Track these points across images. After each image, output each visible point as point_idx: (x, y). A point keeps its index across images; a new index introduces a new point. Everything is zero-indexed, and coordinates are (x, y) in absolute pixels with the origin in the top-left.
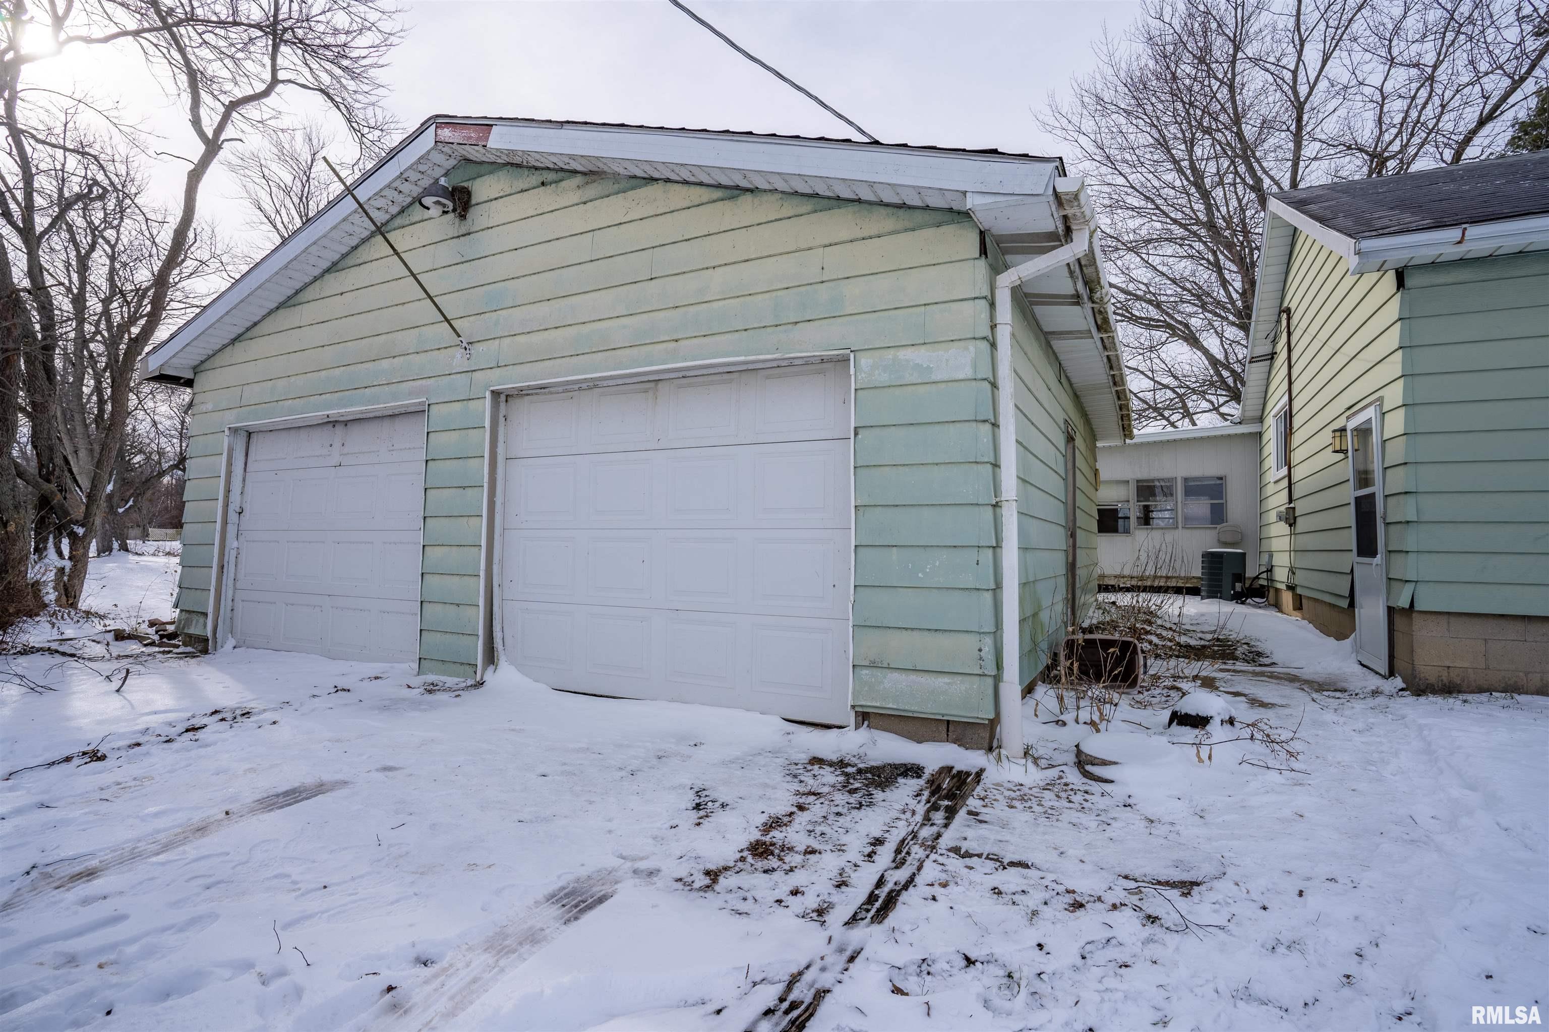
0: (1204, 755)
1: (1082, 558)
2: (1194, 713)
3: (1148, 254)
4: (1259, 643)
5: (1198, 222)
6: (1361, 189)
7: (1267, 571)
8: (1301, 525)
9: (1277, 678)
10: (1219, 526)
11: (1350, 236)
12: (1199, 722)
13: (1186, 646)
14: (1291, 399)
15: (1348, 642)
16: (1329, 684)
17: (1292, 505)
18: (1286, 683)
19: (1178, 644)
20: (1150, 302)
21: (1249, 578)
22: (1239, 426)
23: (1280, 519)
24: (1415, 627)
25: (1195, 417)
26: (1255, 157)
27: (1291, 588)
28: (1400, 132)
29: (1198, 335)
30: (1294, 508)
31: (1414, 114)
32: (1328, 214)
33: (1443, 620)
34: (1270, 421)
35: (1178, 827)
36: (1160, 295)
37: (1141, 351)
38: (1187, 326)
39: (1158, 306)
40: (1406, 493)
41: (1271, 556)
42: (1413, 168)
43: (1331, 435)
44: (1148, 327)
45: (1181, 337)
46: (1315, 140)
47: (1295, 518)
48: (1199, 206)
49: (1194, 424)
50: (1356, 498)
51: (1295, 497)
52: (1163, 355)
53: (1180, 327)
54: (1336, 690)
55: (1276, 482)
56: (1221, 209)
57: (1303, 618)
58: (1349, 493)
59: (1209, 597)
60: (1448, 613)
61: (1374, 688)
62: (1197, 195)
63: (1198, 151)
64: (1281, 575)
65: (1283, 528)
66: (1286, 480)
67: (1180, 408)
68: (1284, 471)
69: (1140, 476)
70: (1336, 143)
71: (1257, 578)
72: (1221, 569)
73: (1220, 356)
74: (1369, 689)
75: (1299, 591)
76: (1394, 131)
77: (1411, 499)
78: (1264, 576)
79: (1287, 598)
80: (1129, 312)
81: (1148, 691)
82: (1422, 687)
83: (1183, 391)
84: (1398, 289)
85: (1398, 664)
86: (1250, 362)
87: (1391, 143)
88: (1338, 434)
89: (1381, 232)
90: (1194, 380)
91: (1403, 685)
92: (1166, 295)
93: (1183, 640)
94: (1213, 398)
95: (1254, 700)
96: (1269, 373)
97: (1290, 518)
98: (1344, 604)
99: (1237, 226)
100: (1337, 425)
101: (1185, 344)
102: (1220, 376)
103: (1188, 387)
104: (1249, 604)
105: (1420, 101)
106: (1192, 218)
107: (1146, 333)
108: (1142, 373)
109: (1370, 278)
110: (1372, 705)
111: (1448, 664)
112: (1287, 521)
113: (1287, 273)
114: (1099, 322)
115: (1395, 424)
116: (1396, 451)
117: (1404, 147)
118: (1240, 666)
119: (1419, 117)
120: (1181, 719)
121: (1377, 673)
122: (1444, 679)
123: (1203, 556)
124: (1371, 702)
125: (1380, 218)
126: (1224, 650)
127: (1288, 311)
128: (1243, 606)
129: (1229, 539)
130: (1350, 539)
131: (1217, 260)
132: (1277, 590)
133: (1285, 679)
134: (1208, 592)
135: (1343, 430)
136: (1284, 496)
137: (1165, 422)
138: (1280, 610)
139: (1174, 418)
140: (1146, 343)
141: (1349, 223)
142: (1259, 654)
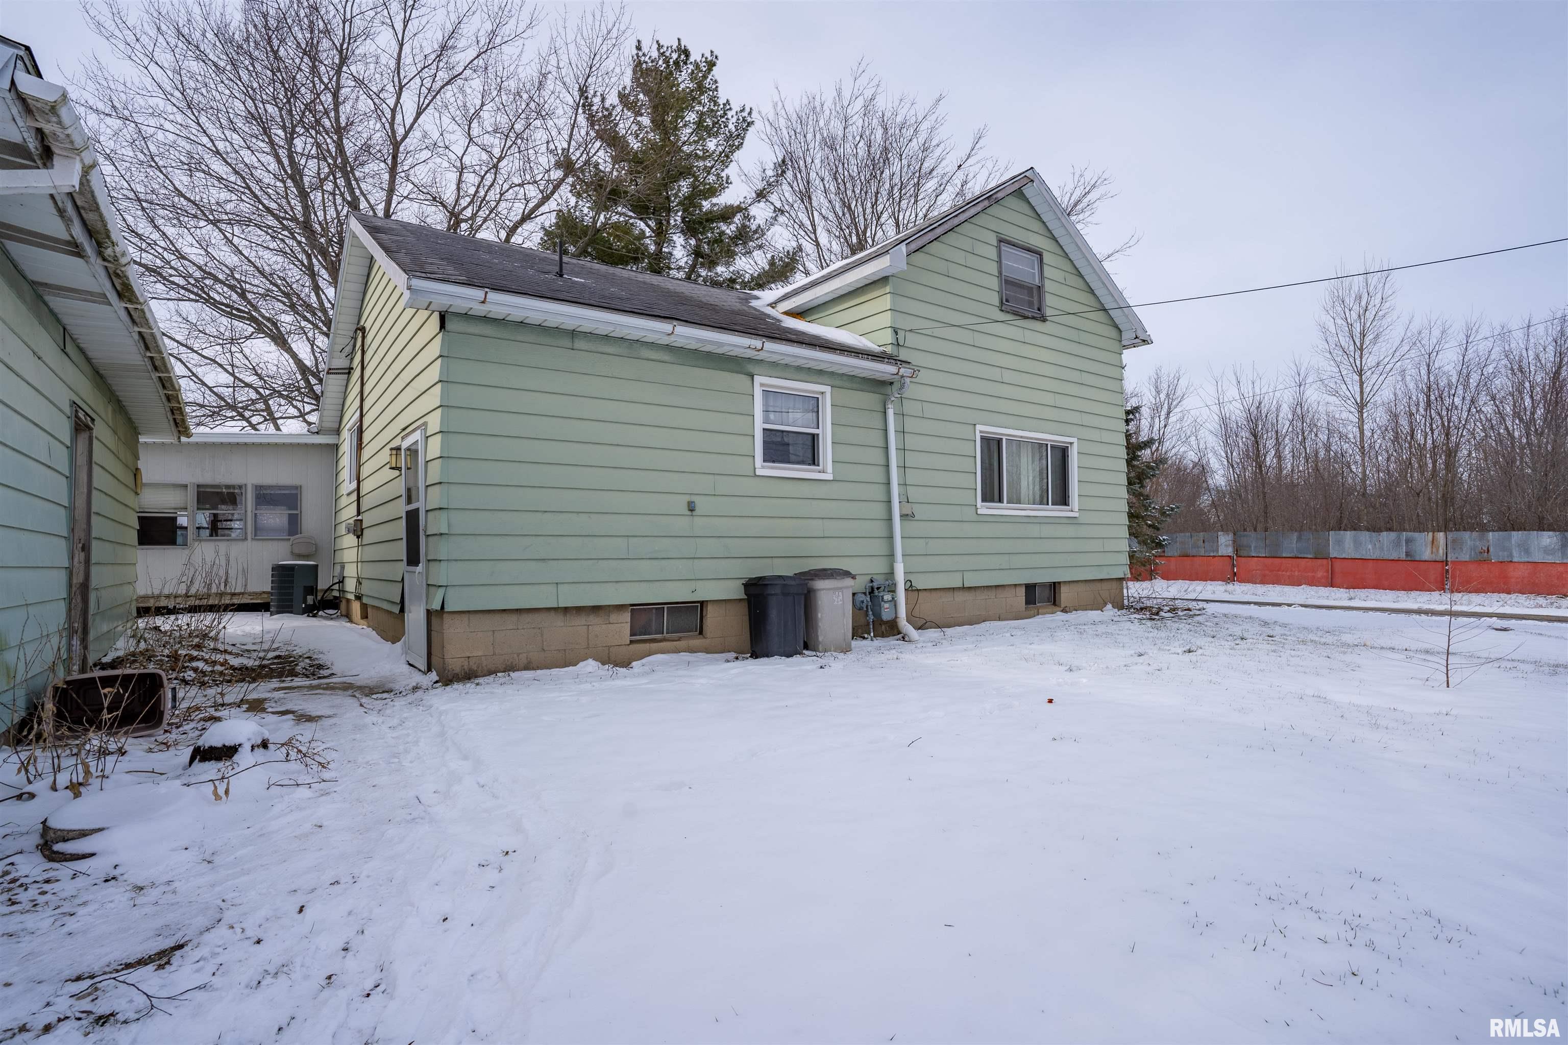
0: (221, 791)
1: (98, 577)
2: (219, 745)
3: (233, 234)
4: (321, 656)
5: (294, 219)
6: (427, 235)
7: (339, 583)
8: (368, 536)
9: (333, 688)
10: (292, 538)
11: (404, 271)
12: (227, 752)
13: (240, 669)
14: (362, 416)
15: (399, 644)
16: (379, 687)
17: (360, 518)
18: (340, 692)
19: (233, 668)
20: (232, 288)
21: (322, 590)
22: (316, 436)
23: (349, 532)
24: (446, 626)
25: (280, 422)
26: (354, 175)
27: (358, 598)
28: (472, 202)
29: (286, 336)
30: (361, 521)
31: (482, 193)
32: (393, 247)
33: (465, 617)
34: (345, 434)
35: (176, 884)
36: (245, 282)
37: (221, 342)
38: (275, 324)
39: (243, 295)
40: (440, 509)
41: (343, 568)
42: (478, 236)
43: (389, 452)
44: (230, 315)
45: (268, 335)
46: (408, 180)
47: (362, 530)
48: (296, 203)
49: (278, 428)
50: (407, 512)
51: (362, 510)
52: (247, 351)
53: (269, 325)
54: (383, 692)
55: (348, 494)
56: (318, 214)
57: (369, 627)
58: (401, 508)
59: (278, 613)
60: (469, 612)
61: (414, 684)
62: (294, 190)
63: (298, 143)
64: (350, 585)
65: (350, 540)
66: (356, 493)
67: (262, 410)
68: (354, 485)
69: (201, 481)
70: (425, 190)
71: (330, 589)
72: (292, 582)
73: (309, 362)
74: (411, 686)
75: (365, 600)
76: (468, 199)
77: (443, 515)
78: (336, 587)
79: (356, 607)
80: (205, 292)
81: (177, 728)
82: (450, 677)
83: (268, 392)
84: (441, 329)
85: (434, 660)
86: (328, 373)
87: (465, 208)
88: (394, 452)
89: (429, 275)
90: (280, 383)
91: (437, 678)
92: (250, 284)
93: (235, 662)
94: (299, 405)
95: (302, 715)
96: (347, 386)
97: (358, 530)
98: (396, 609)
99: (334, 236)
100: (394, 444)
101: (272, 344)
102: (307, 381)
103: (274, 389)
104: (321, 616)
105: (487, 183)
106: (286, 212)
107: (225, 320)
108: (221, 366)
109: (423, 314)
110: (410, 701)
111: (468, 654)
112: (355, 532)
113: (365, 293)
114: (119, 288)
115: (435, 447)
116: (435, 472)
117: (474, 216)
118: (298, 682)
119: (486, 196)
120: (203, 754)
121: (420, 670)
122: (466, 667)
123: (273, 569)
124: (411, 698)
125: (431, 264)
126: (284, 668)
127: (363, 329)
128: (314, 619)
129: (303, 550)
130: (401, 550)
131: (311, 265)
132: (348, 601)
133: (340, 689)
134: (278, 607)
135: (398, 449)
136: (353, 509)
137: (245, 424)
138: (351, 621)
139: (255, 420)
140: (227, 334)
141: (407, 260)
142: (320, 667)
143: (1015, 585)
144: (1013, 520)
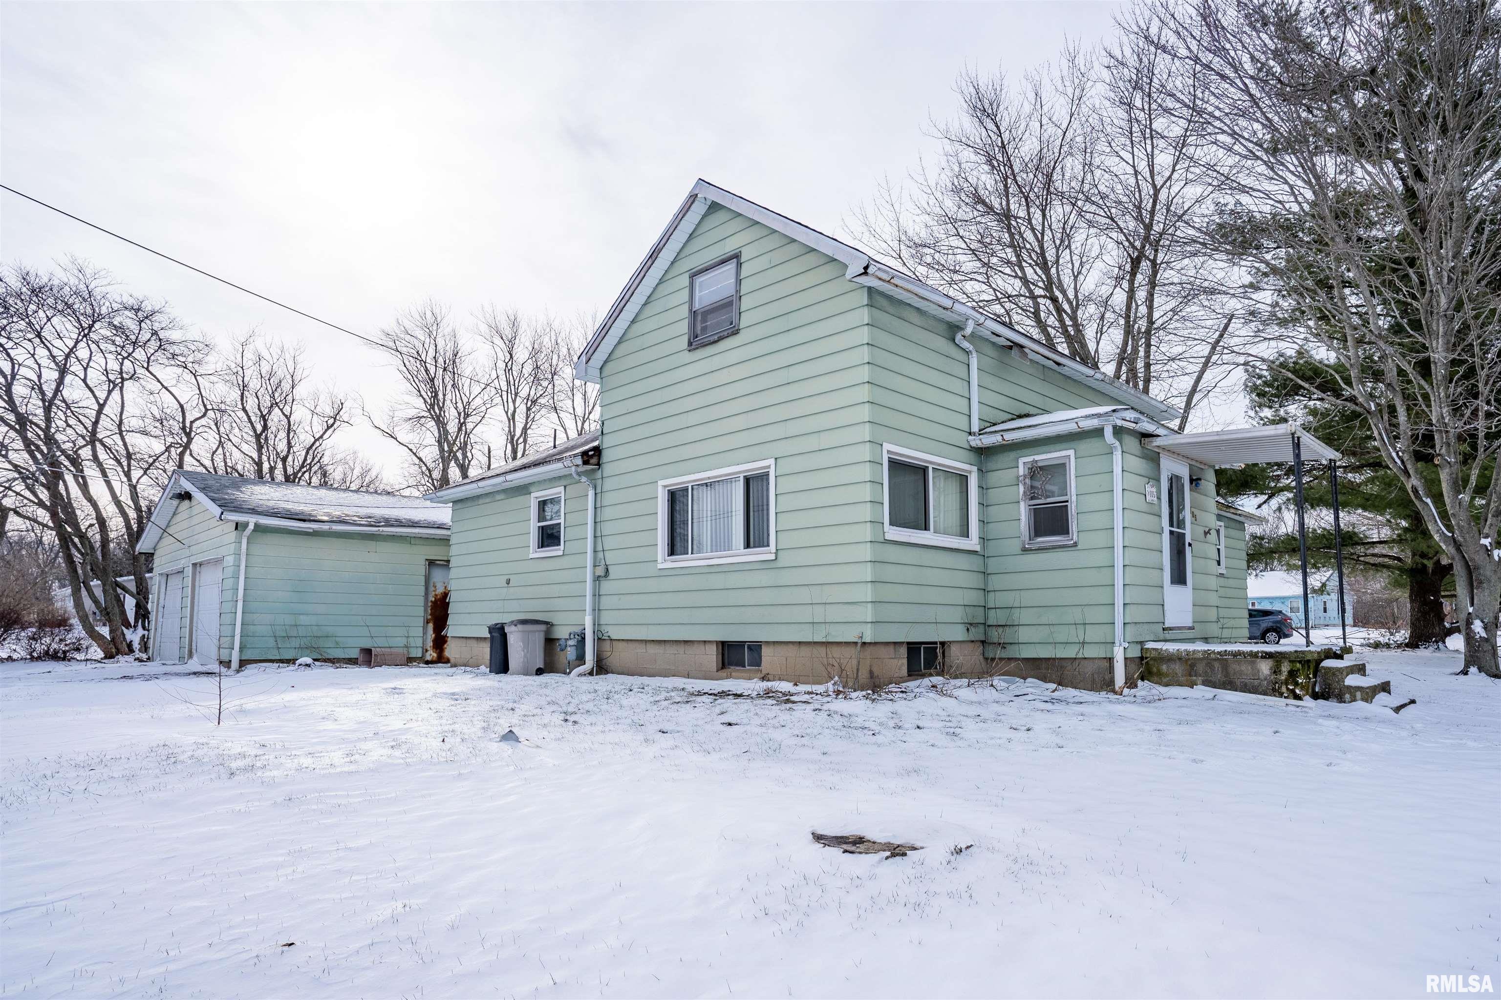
143: (705, 642)
144: (687, 571)
